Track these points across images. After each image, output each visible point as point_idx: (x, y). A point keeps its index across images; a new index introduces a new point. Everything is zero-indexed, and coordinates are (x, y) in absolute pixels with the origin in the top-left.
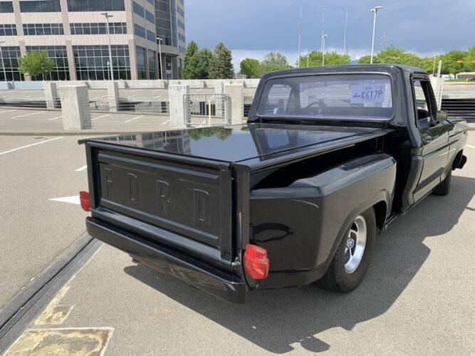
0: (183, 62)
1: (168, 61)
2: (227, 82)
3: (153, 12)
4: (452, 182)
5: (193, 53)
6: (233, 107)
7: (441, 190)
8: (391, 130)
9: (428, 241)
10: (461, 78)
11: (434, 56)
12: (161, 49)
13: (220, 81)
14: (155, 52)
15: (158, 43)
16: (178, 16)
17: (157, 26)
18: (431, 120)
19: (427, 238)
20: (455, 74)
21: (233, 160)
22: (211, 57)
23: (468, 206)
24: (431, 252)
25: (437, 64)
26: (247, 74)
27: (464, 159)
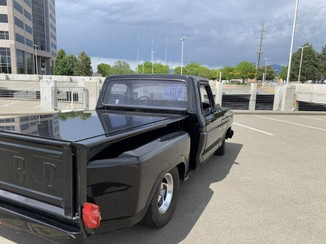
0: (54, 63)
1: (43, 61)
2: (87, 78)
3: (31, 26)
4: (226, 146)
5: (62, 57)
6: (90, 97)
7: (220, 152)
8: (188, 116)
9: (212, 186)
10: (233, 83)
11: (217, 69)
12: (37, 53)
13: (82, 77)
14: (32, 54)
15: (35, 49)
16: (51, 30)
17: (34, 36)
18: (211, 110)
19: (212, 184)
20: (229, 80)
21: (73, 140)
22: (75, 61)
23: (235, 161)
24: (214, 193)
25: (219, 74)
26: (102, 74)
27: (232, 132)
